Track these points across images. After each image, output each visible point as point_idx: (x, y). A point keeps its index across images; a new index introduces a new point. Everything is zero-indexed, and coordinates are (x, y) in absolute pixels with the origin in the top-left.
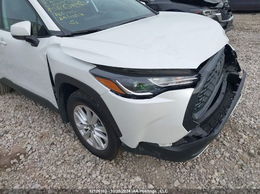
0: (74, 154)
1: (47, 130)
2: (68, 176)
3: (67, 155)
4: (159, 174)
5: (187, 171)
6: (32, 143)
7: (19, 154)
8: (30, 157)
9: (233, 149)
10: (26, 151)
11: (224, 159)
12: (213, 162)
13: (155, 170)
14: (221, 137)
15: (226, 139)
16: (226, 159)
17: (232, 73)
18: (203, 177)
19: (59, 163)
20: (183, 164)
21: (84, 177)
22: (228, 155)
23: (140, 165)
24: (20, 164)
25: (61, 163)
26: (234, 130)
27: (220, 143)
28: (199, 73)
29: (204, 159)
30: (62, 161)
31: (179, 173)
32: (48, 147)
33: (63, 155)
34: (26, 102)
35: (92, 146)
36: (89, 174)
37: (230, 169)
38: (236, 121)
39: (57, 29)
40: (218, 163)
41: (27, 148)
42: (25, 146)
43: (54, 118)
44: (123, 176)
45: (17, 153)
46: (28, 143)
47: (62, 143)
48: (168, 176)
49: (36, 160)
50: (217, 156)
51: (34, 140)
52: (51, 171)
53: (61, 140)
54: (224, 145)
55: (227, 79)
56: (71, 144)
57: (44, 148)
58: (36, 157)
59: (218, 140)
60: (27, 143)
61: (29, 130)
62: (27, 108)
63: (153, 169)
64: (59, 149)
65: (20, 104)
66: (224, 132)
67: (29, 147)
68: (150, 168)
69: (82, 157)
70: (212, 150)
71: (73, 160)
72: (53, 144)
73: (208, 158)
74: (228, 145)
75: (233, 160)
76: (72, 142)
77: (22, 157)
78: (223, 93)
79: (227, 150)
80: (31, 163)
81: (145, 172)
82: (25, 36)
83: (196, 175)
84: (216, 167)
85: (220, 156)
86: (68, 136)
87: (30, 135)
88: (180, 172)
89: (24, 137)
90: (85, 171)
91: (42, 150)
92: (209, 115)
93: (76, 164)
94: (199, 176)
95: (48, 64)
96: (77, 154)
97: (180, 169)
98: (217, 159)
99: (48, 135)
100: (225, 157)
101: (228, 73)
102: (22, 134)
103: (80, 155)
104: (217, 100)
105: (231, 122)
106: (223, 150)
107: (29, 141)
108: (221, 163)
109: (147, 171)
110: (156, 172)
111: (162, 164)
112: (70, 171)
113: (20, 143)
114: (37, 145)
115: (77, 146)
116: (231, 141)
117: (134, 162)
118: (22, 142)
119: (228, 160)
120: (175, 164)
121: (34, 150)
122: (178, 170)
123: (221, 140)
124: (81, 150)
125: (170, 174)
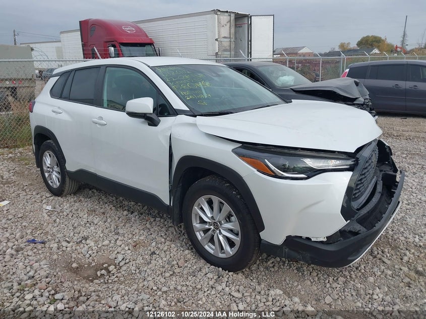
0: (186, 265)
1: (142, 238)
2: (184, 288)
3: (176, 266)
4: (303, 289)
5: (339, 286)
6: (123, 252)
7: (107, 265)
8: (124, 268)
9: (396, 266)
10: (116, 262)
11: (385, 277)
12: (371, 279)
13: (298, 285)
14: (378, 254)
15: (385, 256)
16: (388, 276)
17: (387, 172)
18: (362, 292)
19: (167, 275)
20: (333, 279)
21: (206, 290)
22: (390, 273)
23: (277, 280)
24: (110, 277)
25: (169, 275)
26: (395, 248)
27: (379, 261)
28: (357, 157)
29: (360, 277)
30: (171, 273)
31: (330, 289)
32: (147, 257)
33: (171, 266)
34: (101, 207)
35: (212, 253)
36: (212, 287)
37: (394, 287)
38: (395, 237)
39: (184, 107)
40: (379, 280)
41: (116, 258)
42: (113, 256)
43: (148, 225)
44: (258, 288)
45: (103, 264)
46: (118, 253)
47: (168, 253)
48: (316, 292)
49: (134, 272)
50: (376, 273)
51: (127, 248)
52: (159, 283)
53: (165, 248)
54: (384, 262)
55: (382, 178)
56: (179, 253)
57: (141, 258)
58: (133, 268)
59: (375, 257)
60: (116, 252)
61: (116, 237)
62: (104, 213)
63: (296, 284)
64: (165, 259)
65: (92, 209)
66: (382, 248)
67: (120, 257)
68: (291, 282)
69: (198, 269)
70: (369, 267)
71: (185, 272)
72: (154, 253)
73: (365, 276)
74: (388, 262)
75: (397, 278)
76: (181, 252)
77: (111, 268)
78: (380, 192)
79: (388, 268)
80: (126, 275)
81: (284, 287)
82: (145, 114)
83: (352, 291)
84: (376, 284)
85: (380, 273)
86: (173, 246)
87: (119, 243)
88: (331, 287)
89: (111, 246)
90: (206, 283)
91: (140, 260)
92: (366, 212)
93: (192, 276)
94: (356, 291)
95: (170, 147)
96: (189, 266)
97: (330, 284)
98: (376, 277)
99: (143, 244)
100: (386, 275)
101: (383, 172)
102: (106, 242)
103: (195, 267)
104: (374, 198)
105: (389, 239)
106: (383, 267)
107: (119, 249)
108: (383, 281)
109: (287, 286)
110: (300, 287)
111: (306, 278)
112: (184, 283)
113: (106, 252)
114: (131, 254)
115: (189, 256)
116: (393, 259)
117: (268, 276)
118: (109, 250)
119: (391, 278)
120: (323, 278)
121: (127, 261)
122: (328, 285)
123: (379, 256)
124: (194, 261)
125: (318, 289)
